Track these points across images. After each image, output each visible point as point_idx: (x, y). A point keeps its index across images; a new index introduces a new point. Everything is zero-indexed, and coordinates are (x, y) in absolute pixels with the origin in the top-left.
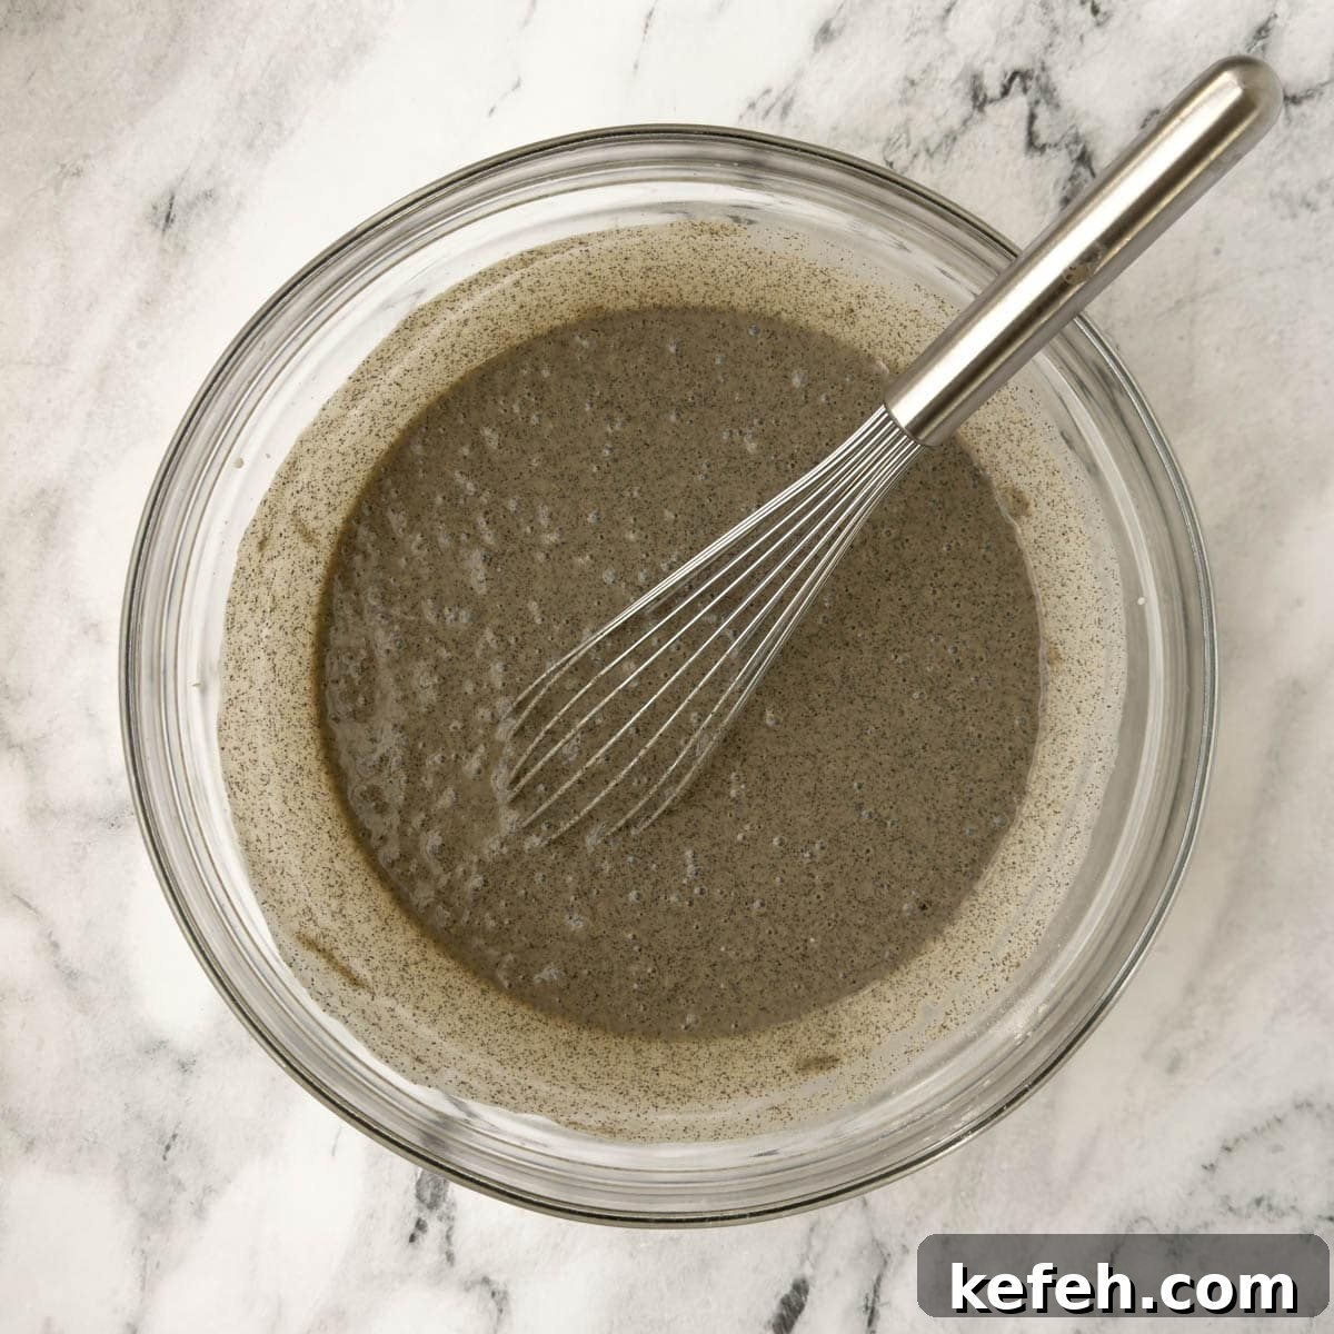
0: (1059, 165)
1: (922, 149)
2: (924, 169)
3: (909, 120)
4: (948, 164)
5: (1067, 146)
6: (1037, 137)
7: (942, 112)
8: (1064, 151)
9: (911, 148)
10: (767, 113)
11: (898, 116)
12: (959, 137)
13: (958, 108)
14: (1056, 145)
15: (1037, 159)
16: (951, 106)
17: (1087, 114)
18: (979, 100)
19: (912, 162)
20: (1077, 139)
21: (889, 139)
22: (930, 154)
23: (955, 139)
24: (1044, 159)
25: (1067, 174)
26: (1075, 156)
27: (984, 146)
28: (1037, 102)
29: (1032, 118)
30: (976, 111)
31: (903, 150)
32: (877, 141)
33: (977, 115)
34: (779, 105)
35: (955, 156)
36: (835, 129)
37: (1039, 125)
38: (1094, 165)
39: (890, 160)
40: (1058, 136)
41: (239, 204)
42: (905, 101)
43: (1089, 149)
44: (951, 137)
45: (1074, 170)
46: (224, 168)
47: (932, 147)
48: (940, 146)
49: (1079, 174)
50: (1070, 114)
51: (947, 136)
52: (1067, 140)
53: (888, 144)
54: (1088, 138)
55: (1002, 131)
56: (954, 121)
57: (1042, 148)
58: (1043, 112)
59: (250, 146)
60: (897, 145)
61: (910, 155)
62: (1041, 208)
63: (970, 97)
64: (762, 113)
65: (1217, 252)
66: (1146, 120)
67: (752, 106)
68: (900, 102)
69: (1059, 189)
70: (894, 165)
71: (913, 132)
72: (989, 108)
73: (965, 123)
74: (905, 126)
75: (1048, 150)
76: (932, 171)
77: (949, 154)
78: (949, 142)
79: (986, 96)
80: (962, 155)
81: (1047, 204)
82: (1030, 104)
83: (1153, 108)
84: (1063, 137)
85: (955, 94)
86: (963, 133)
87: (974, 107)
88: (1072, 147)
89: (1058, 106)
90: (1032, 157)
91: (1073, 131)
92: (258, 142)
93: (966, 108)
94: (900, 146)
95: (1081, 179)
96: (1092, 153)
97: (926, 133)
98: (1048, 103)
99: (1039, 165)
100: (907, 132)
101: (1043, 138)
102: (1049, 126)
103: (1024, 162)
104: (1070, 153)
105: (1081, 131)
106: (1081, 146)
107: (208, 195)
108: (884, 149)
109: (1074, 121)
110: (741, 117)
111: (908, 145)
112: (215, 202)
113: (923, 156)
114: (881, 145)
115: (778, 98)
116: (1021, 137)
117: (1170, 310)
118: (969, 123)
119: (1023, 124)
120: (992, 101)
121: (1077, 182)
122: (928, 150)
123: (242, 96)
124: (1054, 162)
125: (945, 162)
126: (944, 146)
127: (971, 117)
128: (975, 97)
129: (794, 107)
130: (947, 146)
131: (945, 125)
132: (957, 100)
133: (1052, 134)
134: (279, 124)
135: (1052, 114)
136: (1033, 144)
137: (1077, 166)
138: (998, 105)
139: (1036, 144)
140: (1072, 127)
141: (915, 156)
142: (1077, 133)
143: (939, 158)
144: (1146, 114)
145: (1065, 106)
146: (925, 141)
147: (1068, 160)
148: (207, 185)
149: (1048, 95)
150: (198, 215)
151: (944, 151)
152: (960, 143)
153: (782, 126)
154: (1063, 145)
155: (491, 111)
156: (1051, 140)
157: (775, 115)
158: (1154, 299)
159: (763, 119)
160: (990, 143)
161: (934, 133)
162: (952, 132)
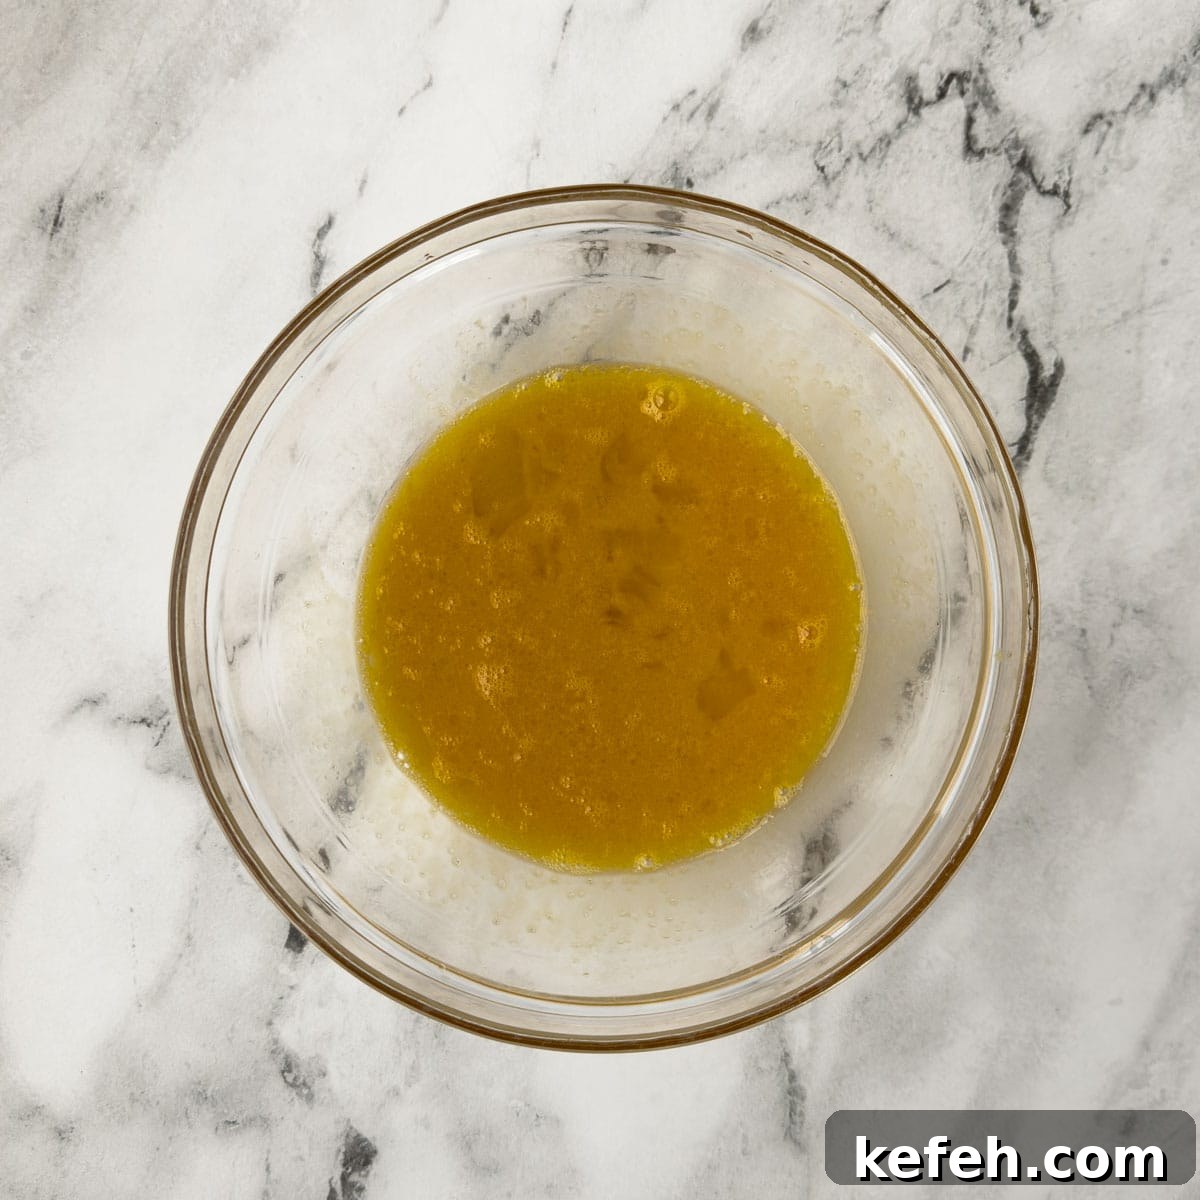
0: (999, 169)
1: (855, 153)
2: (857, 174)
3: (841, 122)
4: (883, 169)
5: (1007, 151)
6: (976, 142)
7: (876, 116)
8: (1004, 156)
9: (843, 152)
10: (692, 115)
11: (829, 118)
12: (894, 141)
13: (892, 110)
14: (995, 150)
15: (976, 164)
16: (882, 108)
17: (1027, 119)
18: (914, 103)
19: (844, 167)
20: (1017, 144)
21: (821, 143)
22: (863, 158)
23: (889, 143)
24: (984, 163)
25: (1006, 180)
26: (1015, 162)
27: (920, 151)
28: (975, 105)
29: (970, 121)
30: (911, 115)
31: (835, 153)
32: (808, 144)
33: (912, 119)
34: (704, 108)
35: (889, 161)
36: (763, 132)
37: (979, 129)
38: (1035, 170)
39: (821, 164)
40: (998, 141)
41: (132, 207)
42: (837, 104)
43: (1030, 154)
44: (886, 141)
45: (1014, 176)
46: (117, 169)
47: (866, 150)
48: (873, 150)
49: (1020, 180)
50: (1009, 118)
51: (881, 140)
52: (1006, 145)
53: (820, 149)
54: (1030, 143)
55: (939, 134)
56: (888, 124)
57: (981, 153)
58: (981, 115)
59: (145, 147)
60: (829, 148)
61: (843, 159)
62: (980, 216)
63: (904, 99)
64: (687, 114)
65: (1165, 262)
66: (1089, 125)
67: (676, 107)
68: (832, 104)
69: (999, 195)
70: (826, 170)
71: (845, 136)
72: (924, 111)
73: (899, 126)
74: (838, 129)
75: (987, 155)
76: (866, 176)
77: (883, 158)
78: (883, 146)
79: (921, 99)
80: (897, 160)
81: (986, 211)
82: (967, 107)
83: (1095, 111)
84: (1002, 141)
85: (889, 97)
86: (897, 137)
87: (909, 109)
88: (1013, 152)
89: (996, 110)
90: (970, 162)
91: (1013, 136)
92: (154, 142)
93: (900, 111)
94: (831, 150)
95: (1022, 185)
96: (1033, 157)
97: (860, 137)
98: (986, 106)
99: (979, 170)
100: (839, 135)
101: (982, 142)
102: (988, 130)
103: (962, 168)
104: (1010, 158)
105: (1022, 135)
106: (1021, 151)
107: (99, 198)
108: (816, 151)
109: (1013, 126)
110: (665, 119)
111: (840, 150)
112: (106, 205)
113: (855, 161)
114: (809, 151)
115: (704, 100)
116: (958, 140)
117: (1117, 322)
118: (904, 126)
119: (961, 128)
120: (928, 104)
121: (1018, 188)
122: (861, 155)
123: (137, 94)
124: (994, 168)
125: (879, 167)
126: (878, 150)
127: (905, 121)
128: (910, 100)
129: (722, 107)
130: (881, 149)
131: (879, 128)
132: (891, 102)
133: (991, 138)
134: (177, 124)
135: (990, 117)
136: (971, 148)
137: (1017, 172)
138: (933, 108)
139: (975, 148)
140: (1012, 132)
141: (848, 160)
142: (1017, 137)
143: (872, 162)
144: (1088, 120)
145: (1005, 110)
146: (858, 145)
147: (1008, 168)
148: (99, 188)
149: (986, 98)
150: (89, 218)
151: (878, 155)
152: (894, 147)
153: (708, 128)
154: (1002, 149)
155: (401, 111)
156: (990, 145)
157: (700, 118)
158: (1100, 311)
159: (688, 120)
160: (926, 148)
161: (867, 137)
162: (886, 135)
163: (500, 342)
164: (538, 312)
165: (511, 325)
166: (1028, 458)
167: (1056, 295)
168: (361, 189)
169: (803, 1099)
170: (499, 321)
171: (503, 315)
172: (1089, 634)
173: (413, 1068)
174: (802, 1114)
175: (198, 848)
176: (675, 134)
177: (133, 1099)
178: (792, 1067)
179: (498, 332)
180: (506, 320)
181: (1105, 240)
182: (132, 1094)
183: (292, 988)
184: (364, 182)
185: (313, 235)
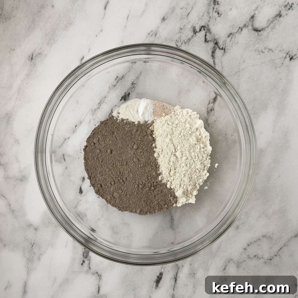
0: (211, 45)
2: (184, 46)
3: (181, 36)
4: (189, 45)
5: (213, 41)
6: (207, 39)
7: (187, 35)
8: (212, 42)
9: (181, 42)
10: (152, 35)
11: (178, 35)
12: (191, 40)
14: (211, 41)
15: (207, 44)
16: (189, 33)
17: (217, 35)
18: (195, 32)
19: (181, 45)
20: (215, 40)
21: (177, 40)
22: (185, 43)
23: (190, 40)
24: (208, 44)
25: (213, 47)
26: (215, 43)
27: (196, 41)
28: (207, 32)
29: (206, 35)
30: (194, 34)
31: (180, 42)
32: (174, 40)
33: (195, 35)
34: (154, 34)
35: (190, 43)
36: (166, 38)
37: (207, 37)
38: (218, 45)
39: (177, 44)
41: (46, 55)
42: (180, 33)
43: (218, 41)
44: (189, 40)
46: (43, 48)
48: (187, 41)
49: (215, 47)
50: (213, 34)
51: (188, 39)
52: (213, 40)
53: (177, 41)
54: (217, 39)
55: (200, 38)
56: (190, 36)
57: (208, 42)
58: (208, 34)
59: (48, 44)
61: (181, 43)
62: (208, 54)
63: (193, 31)
64: (151, 35)
65: (244, 62)
66: (229, 35)
67: (149, 34)
68: (179, 33)
69: (212, 50)
71: (181, 39)
72: (197, 34)
73: (192, 37)
74: (180, 38)
75: (209, 42)
76: (186, 46)
77: (189, 43)
79: (196, 31)
80: (192, 43)
81: (209, 53)
82: (205, 33)
83: (230, 33)
85: (190, 31)
86: (191, 39)
87: (194, 33)
88: (214, 41)
89: (211, 33)
90: (206, 43)
91: (214, 38)
92: (50, 43)
93: (192, 34)
94: (179, 42)
95: (216, 48)
96: (218, 42)
97: (184, 39)
98: (209, 32)
99: (207, 45)
100: (180, 39)
101: (208, 39)
102: (209, 37)
103: (204, 45)
104: (214, 42)
105: (216, 38)
106: (216, 41)
107: (40, 54)
108: (176, 42)
109: (214, 36)
110: (147, 36)
111: (181, 41)
112: (41, 55)
113: (184, 44)
114: (175, 42)
115: (154, 32)
116: (203, 39)
117: (234, 74)
118: (193, 37)
119: (204, 37)
120: (198, 32)
122: (185, 42)
123: (46, 34)
124: (210, 44)
125: (188, 45)
127: (193, 36)
128: (194, 31)
129: (158, 34)
130: (188, 41)
131: (188, 37)
132: (190, 32)
134: (54, 39)
135: (210, 34)
136: (206, 41)
137: (215, 45)
138: (199, 33)
139: (207, 40)
140: (214, 37)
141: (182, 43)
142: (215, 38)
144: (229, 34)
145: (213, 33)
147: (213, 44)
148: (40, 52)
149: (209, 31)
150: (38, 58)
151: (188, 42)
152: (191, 41)
153: (155, 38)
154: (212, 41)
155: (96, 36)
156: (210, 40)
157: (153, 36)
158: (231, 72)
159: (151, 36)
160: (197, 41)
161: (186, 39)
162: (190, 38)
163: (116, 81)
164: (123, 75)
165: (118, 78)
166: (215, 102)
167: (222, 69)
168: (89, 51)
169: (174, 220)
170: (116, 77)
171: (117, 76)
172: (227, 135)
173: (102, 215)
174: (174, 223)
175: (63, 175)
176: (149, 39)
177: (49, 223)
178: (172, 215)
179: (116, 79)
180: (117, 77)
181: (232, 58)
182: (49, 222)
183: (80, 200)
184: (90, 50)
185: (80, 60)
